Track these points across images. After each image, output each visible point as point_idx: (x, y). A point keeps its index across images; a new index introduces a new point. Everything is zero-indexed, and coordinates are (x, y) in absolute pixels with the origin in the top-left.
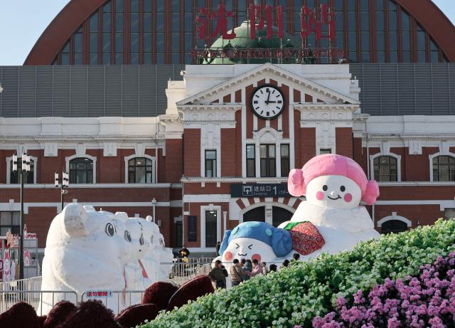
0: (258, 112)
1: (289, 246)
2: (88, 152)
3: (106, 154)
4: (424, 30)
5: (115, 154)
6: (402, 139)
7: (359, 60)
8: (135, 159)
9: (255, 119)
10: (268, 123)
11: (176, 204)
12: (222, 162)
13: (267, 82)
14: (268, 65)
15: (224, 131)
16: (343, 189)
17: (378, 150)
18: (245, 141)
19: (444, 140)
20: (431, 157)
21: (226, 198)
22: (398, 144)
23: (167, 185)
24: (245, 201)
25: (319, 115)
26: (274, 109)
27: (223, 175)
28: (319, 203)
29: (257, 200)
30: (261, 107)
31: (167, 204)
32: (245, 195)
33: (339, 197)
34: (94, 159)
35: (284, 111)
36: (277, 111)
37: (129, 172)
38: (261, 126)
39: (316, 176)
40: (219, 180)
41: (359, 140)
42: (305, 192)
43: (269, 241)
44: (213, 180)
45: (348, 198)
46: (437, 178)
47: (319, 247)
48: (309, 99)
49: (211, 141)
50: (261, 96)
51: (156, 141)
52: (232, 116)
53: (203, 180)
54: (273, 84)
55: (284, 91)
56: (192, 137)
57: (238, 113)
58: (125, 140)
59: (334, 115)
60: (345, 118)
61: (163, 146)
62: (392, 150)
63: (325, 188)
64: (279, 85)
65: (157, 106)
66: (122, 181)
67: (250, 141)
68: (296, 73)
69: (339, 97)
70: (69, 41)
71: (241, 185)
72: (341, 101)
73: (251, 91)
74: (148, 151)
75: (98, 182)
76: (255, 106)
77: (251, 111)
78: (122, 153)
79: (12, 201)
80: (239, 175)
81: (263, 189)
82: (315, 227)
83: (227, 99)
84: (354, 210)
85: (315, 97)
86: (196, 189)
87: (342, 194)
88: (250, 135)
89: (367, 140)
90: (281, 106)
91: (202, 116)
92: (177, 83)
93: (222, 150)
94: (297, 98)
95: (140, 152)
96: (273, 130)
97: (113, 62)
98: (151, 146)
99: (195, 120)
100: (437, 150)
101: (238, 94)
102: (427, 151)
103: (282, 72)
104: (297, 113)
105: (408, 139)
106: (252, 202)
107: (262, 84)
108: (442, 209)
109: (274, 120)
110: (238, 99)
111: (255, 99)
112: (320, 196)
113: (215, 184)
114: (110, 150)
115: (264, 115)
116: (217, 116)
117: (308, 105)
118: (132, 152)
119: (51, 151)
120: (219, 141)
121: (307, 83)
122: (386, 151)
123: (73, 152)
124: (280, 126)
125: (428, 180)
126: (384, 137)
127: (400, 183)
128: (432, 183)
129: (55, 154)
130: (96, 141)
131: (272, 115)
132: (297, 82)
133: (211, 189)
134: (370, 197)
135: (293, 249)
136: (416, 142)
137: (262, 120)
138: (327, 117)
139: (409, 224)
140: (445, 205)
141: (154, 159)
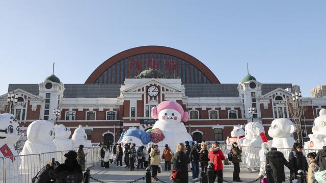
0: (150, 94)
1: (149, 139)
2: (94, 109)
3: (99, 110)
4: (205, 76)
5: (103, 110)
6: (199, 105)
7: (186, 83)
8: (110, 112)
9: (149, 97)
10: (153, 98)
11: (122, 127)
12: (137, 112)
13: (153, 84)
14: (153, 79)
15: (138, 101)
16: (173, 114)
17: (191, 109)
18: (145, 104)
19: (213, 105)
20: (209, 111)
21: (138, 124)
22: (198, 107)
23: (119, 121)
24: (145, 125)
25: (170, 96)
26: (155, 94)
27: (138, 116)
28: (163, 121)
29: (149, 125)
30: (151, 93)
31: (119, 127)
32: (145, 123)
33: (172, 118)
35: (159, 94)
36: (156, 94)
37: (107, 116)
38: (151, 99)
39: (162, 110)
40: (136, 118)
41: (185, 105)
42: (158, 117)
43: (140, 137)
44: (134, 118)
45: (176, 118)
46: (211, 118)
47: (162, 140)
48: (167, 90)
49: (133, 104)
50: (151, 89)
51: (117, 106)
52: (141, 96)
53: (130, 118)
54: (155, 85)
55: (159, 88)
56: (127, 103)
57: (143, 95)
58: (106, 105)
59: (175, 96)
60: (180, 97)
61: (119, 107)
62: (196, 109)
63: (166, 114)
64: (157, 85)
65: (116, 94)
66: (105, 119)
67: (147, 105)
68: (163, 82)
69: (177, 89)
70: (98, 79)
71: (143, 120)
72: (178, 91)
73: (148, 88)
74: (114, 109)
75: (97, 119)
76: (149, 93)
77: (147, 94)
78: (105, 110)
80: (143, 116)
81: (151, 121)
82: (160, 131)
83: (139, 90)
84: (179, 123)
85: (169, 89)
86: (128, 121)
87: (173, 117)
88: (147, 103)
89: (188, 105)
90: (158, 92)
91: (131, 96)
92: (124, 86)
93: (137, 108)
94: (163, 90)
95: (111, 110)
96: (155, 101)
97: (107, 83)
98: (115, 107)
99: (128, 97)
100: (211, 109)
101: (143, 88)
102: (208, 109)
103: (158, 81)
104: (163, 95)
105: (201, 105)
106: (147, 126)
107: (151, 85)
108: (213, 128)
109: (155, 97)
110: (143, 90)
111: (149, 90)
112: (164, 118)
113: (135, 119)
114: (101, 109)
115: (152, 96)
116: (136, 96)
117: (167, 92)
118: (109, 109)
119: (81, 109)
120: (136, 104)
121: (167, 85)
122: (194, 109)
123: (88, 110)
124: (157, 100)
126: (194, 105)
127: (199, 120)
128: (209, 119)
129: (82, 110)
130: (96, 106)
131: (155, 96)
132: (163, 84)
133: (133, 121)
135: (151, 140)
136: (204, 106)
137: (151, 97)
138: (173, 96)
139: (202, 133)
140: (214, 127)
141: (116, 112)
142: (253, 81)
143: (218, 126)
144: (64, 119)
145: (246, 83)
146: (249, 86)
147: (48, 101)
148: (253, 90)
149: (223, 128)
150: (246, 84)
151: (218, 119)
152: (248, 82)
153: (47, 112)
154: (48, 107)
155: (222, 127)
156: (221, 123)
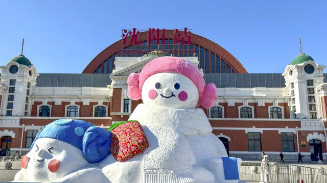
2: (76, 103)
3: (84, 104)
5: (88, 104)
6: (224, 99)
8: (98, 107)
19: (245, 99)
20: (239, 108)
22: (223, 101)
33: (173, 95)
34: (79, 106)
37: (95, 113)
44: (127, 114)
45: (183, 96)
46: (242, 117)
51: (108, 98)
53: (122, 114)
56: (117, 92)
62: (220, 104)
63: (158, 85)
66: (91, 116)
74: (104, 103)
75: (80, 116)
78: (92, 104)
79: (33, 125)
84: (190, 110)
86: (118, 118)
87: (177, 92)
91: (123, 82)
92: (114, 70)
95: (100, 104)
98: (106, 101)
99: (120, 84)
100: (242, 104)
102: (237, 104)
105: (227, 99)
108: (246, 132)
114: (86, 102)
118: (97, 103)
119: (58, 102)
123: (69, 103)
125: (238, 117)
127: (223, 119)
128: (240, 119)
129: (60, 104)
130: (80, 98)
133: (126, 119)
134: (208, 99)
136: (231, 100)
139: (229, 139)
140: (247, 130)
141: (107, 107)
142: (310, 62)
143: (254, 129)
144: (35, 115)
145: (299, 65)
146: (303, 68)
147: (12, 90)
148: (310, 77)
149: (262, 132)
150: (298, 67)
151: (253, 119)
152: (302, 64)
153: (10, 106)
154: (11, 98)
155: (261, 130)
156: (258, 125)
